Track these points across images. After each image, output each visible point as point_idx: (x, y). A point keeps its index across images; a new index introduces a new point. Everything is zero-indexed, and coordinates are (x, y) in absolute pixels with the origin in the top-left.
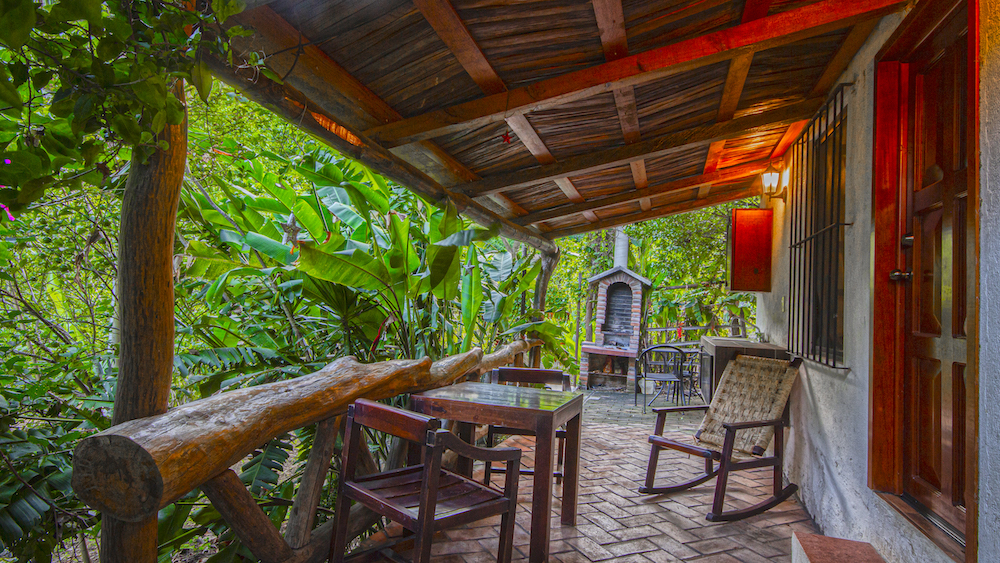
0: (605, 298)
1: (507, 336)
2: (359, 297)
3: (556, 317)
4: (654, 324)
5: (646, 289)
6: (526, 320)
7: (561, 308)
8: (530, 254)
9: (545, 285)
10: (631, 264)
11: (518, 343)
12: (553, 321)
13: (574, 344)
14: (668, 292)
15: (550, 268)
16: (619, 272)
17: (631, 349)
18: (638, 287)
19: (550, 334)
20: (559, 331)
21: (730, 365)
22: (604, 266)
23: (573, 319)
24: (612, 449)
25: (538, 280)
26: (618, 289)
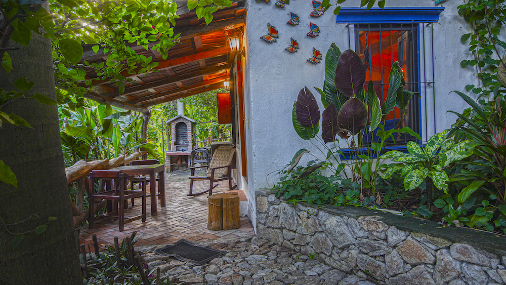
0: (175, 130)
1: (131, 151)
2: (77, 140)
3: (152, 141)
4: (199, 139)
5: (193, 124)
6: (139, 143)
7: (154, 136)
8: (138, 114)
9: (146, 127)
10: (186, 113)
11: (137, 153)
12: (151, 142)
13: (162, 153)
14: (203, 125)
15: (147, 120)
16: (180, 117)
17: (189, 152)
18: (190, 123)
19: (150, 148)
20: (154, 146)
21: (216, 150)
22: (173, 115)
23: (161, 141)
24: (180, 188)
25: (142, 126)
26: (180, 125)
